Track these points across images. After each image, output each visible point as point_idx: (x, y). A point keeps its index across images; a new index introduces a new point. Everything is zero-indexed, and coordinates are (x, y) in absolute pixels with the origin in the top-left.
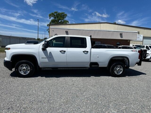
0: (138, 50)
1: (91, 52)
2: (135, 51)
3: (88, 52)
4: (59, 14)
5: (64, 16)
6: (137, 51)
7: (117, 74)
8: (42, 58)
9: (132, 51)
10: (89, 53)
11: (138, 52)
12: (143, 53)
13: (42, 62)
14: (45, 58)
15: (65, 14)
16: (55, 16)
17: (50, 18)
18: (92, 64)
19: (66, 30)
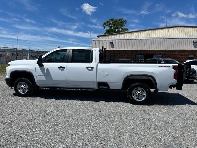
0: (171, 65)
1: (97, 68)
2: (166, 67)
3: (92, 68)
4: (116, 22)
5: (122, 23)
6: (169, 67)
7: (137, 100)
8: (39, 75)
9: (162, 66)
10: (94, 69)
11: (171, 67)
12: (185, 69)
13: (39, 80)
14: (42, 75)
15: (123, 21)
16: (110, 24)
17: (104, 28)
18: (100, 84)
19: (110, 41)
